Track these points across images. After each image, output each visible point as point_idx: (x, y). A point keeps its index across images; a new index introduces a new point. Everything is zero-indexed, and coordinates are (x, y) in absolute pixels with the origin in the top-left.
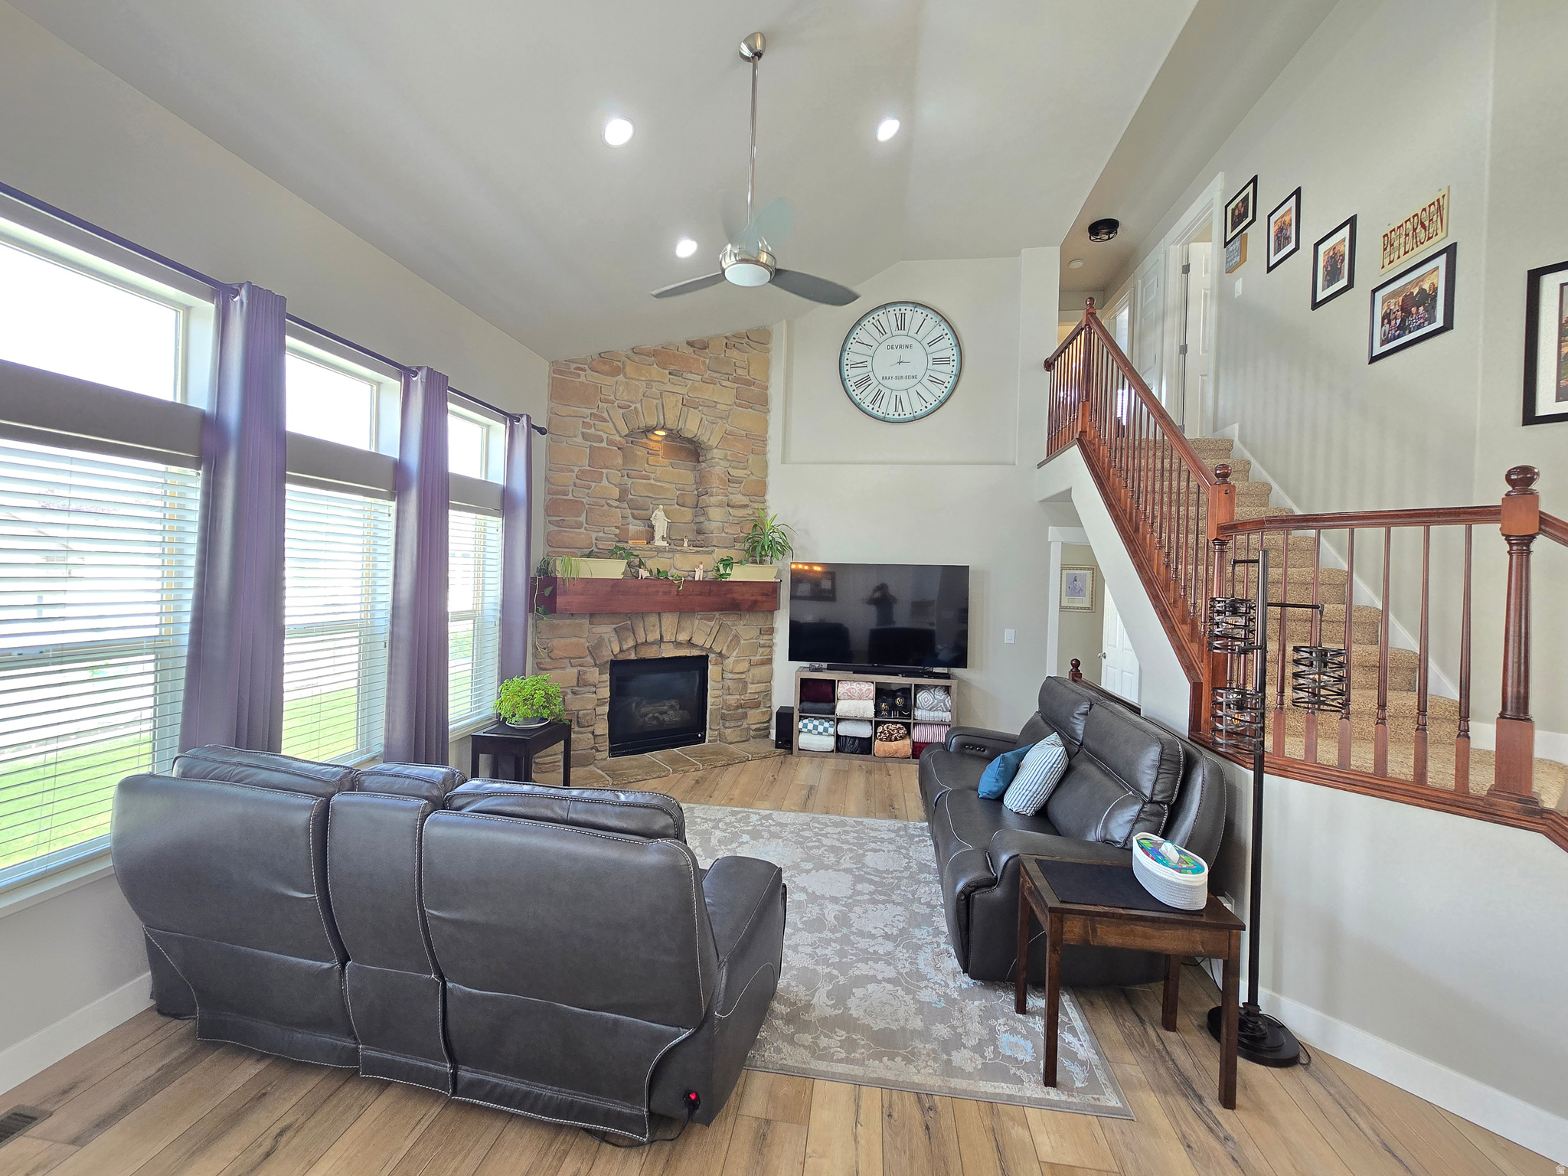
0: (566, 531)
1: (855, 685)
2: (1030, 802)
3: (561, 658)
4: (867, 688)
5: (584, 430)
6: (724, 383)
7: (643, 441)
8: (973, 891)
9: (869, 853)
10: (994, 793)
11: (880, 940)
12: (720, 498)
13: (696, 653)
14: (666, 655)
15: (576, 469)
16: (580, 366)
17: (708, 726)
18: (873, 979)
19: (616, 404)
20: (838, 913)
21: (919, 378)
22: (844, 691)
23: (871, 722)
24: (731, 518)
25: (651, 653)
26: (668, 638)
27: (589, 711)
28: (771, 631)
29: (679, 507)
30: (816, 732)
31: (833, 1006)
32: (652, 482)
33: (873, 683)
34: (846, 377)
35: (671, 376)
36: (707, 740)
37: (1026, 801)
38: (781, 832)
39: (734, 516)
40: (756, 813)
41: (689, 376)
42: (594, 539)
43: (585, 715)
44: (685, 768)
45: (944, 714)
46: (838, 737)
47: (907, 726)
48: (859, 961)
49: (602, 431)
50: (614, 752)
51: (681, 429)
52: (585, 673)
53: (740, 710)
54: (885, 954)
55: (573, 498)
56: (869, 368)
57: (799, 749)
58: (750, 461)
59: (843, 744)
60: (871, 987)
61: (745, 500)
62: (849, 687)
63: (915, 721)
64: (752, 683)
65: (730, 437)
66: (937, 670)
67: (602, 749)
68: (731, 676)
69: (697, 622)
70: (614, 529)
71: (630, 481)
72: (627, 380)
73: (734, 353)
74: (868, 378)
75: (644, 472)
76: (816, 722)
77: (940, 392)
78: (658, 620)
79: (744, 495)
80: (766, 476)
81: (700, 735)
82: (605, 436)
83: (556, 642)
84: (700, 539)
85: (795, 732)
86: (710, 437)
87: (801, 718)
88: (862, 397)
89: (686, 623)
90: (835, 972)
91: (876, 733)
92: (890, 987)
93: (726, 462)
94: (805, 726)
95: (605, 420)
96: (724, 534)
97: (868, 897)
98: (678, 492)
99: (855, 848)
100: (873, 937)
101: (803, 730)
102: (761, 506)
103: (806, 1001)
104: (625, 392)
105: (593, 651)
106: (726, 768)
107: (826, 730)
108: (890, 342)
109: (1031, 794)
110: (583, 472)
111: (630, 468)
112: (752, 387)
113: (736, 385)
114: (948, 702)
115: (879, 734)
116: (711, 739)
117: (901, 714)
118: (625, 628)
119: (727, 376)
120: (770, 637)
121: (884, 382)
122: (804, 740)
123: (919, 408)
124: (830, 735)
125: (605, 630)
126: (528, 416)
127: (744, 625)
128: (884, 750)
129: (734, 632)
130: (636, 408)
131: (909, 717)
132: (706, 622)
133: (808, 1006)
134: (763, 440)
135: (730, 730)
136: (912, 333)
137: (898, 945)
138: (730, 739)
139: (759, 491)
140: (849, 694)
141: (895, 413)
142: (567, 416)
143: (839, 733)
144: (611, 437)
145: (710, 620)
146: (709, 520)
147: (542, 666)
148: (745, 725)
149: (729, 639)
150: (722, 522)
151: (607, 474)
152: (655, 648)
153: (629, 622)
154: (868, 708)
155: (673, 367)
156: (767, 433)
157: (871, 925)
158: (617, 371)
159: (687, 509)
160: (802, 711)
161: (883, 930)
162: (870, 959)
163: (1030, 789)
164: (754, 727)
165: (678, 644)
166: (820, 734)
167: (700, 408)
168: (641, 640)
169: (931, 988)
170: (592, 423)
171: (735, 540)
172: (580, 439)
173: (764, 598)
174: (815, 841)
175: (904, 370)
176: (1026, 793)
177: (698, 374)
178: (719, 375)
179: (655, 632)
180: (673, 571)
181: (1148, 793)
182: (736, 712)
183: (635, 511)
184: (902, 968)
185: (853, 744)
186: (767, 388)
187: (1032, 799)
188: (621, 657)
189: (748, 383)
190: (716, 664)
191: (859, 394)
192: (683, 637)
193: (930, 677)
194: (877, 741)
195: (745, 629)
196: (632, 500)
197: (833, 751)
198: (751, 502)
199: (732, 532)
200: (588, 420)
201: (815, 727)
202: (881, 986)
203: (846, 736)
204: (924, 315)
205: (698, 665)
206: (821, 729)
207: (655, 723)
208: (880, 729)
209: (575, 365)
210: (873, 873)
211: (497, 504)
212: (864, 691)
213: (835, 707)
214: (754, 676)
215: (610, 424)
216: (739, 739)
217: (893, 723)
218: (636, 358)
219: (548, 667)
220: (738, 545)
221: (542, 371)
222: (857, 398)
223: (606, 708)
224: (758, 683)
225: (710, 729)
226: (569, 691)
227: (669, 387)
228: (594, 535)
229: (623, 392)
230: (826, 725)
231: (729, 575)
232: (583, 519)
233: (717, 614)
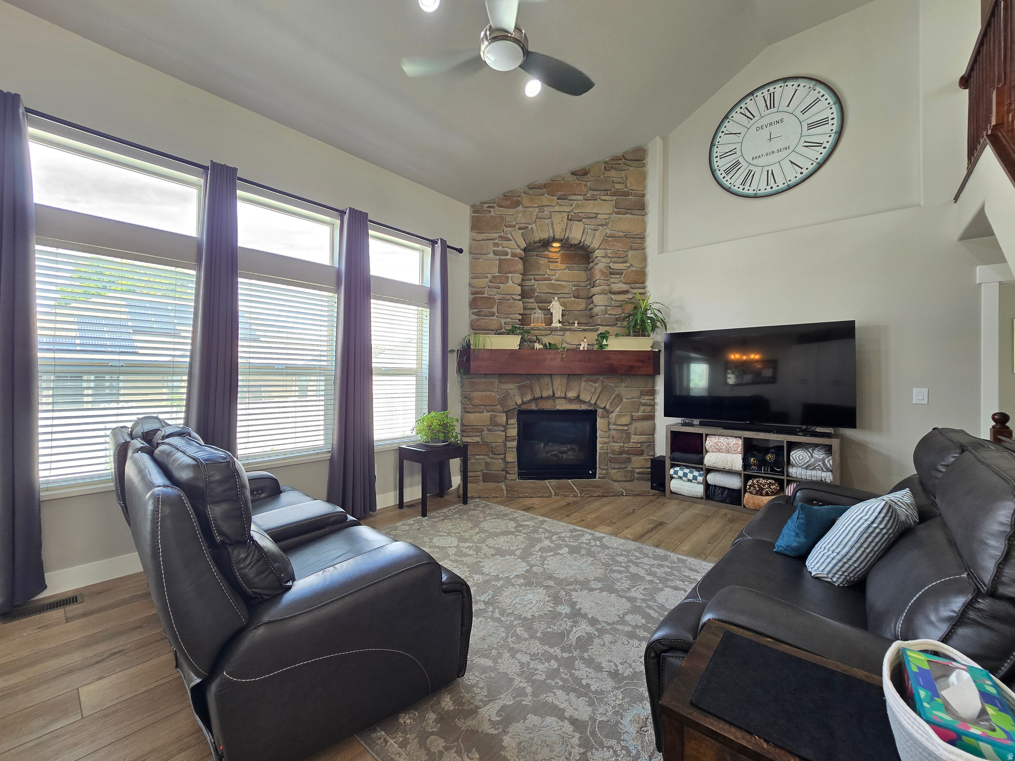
0: (483, 319)
1: (722, 439)
2: (837, 568)
3: (478, 405)
4: (734, 442)
5: (494, 249)
6: (603, 198)
7: (545, 253)
8: (666, 651)
9: (668, 589)
10: (793, 549)
11: (605, 675)
12: (602, 287)
13: (584, 407)
14: (559, 407)
15: (490, 276)
16: (490, 205)
17: (598, 466)
18: (559, 713)
19: (517, 227)
20: (584, 634)
21: (792, 148)
22: (711, 444)
23: (740, 474)
24: (613, 303)
25: (547, 406)
26: (559, 394)
27: (500, 444)
28: (653, 393)
29: (574, 299)
30: (686, 479)
31: (493, 724)
32: (553, 282)
33: (741, 438)
34: (716, 168)
35: (559, 201)
36: (597, 477)
37: (831, 565)
38: (599, 552)
39: (616, 301)
40: (590, 534)
41: (573, 197)
42: (503, 324)
43: (496, 446)
44: (565, 493)
45: (824, 474)
46: (707, 486)
47: (781, 483)
48: (563, 688)
49: (507, 247)
50: (522, 476)
51: (568, 238)
52: (495, 416)
53: (624, 456)
54: (596, 692)
55: (488, 296)
56: (739, 153)
57: (671, 492)
58: (629, 256)
59: (711, 492)
60: (550, 720)
61: (625, 287)
62: (717, 440)
63: (789, 478)
64: (635, 434)
65: (610, 239)
66: (819, 429)
67: (511, 472)
68: (614, 427)
69: (583, 384)
70: (518, 315)
71: (536, 283)
72: (524, 209)
73: (613, 173)
74: (738, 163)
75: (546, 276)
76: (686, 471)
77: (817, 154)
78: (550, 381)
79: (624, 283)
80: (645, 267)
81: (590, 472)
82: (509, 251)
83: (475, 394)
84: (589, 320)
85: (667, 477)
86: (593, 241)
87: (673, 466)
88: (732, 181)
89: (574, 384)
90: (529, 690)
91: (745, 485)
92: (568, 727)
93: (608, 259)
94: (676, 473)
95: (510, 240)
96: (607, 316)
97: (630, 629)
98: (574, 288)
99: (658, 581)
100: (599, 668)
101: (674, 476)
102: (642, 291)
103: (476, 706)
104: (523, 218)
105: (503, 400)
106: (599, 498)
107: (695, 478)
108: (759, 124)
109: (839, 557)
110: (494, 277)
111: (535, 273)
112: (630, 197)
113: (615, 198)
114: (829, 462)
115: (748, 487)
116: (601, 476)
117: (772, 470)
118: (525, 386)
119: (606, 192)
120: (652, 397)
121: (755, 162)
122: (675, 485)
123: (793, 175)
124: (699, 483)
125: (511, 387)
126: (442, 240)
127: (626, 387)
128: (754, 503)
129: (616, 392)
130: (531, 228)
131: (782, 473)
132: (591, 383)
133: (474, 712)
134: (643, 238)
135: (615, 471)
136: (783, 107)
137: (619, 688)
138: (615, 477)
139: (640, 279)
140: (717, 447)
141: (767, 187)
142: (482, 240)
143: (710, 482)
144: (513, 250)
145: (595, 381)
146: (596, 306)
147: (466, 410)
148: (629, 468)
149: (612, 398)
150: (605, 306)
151: (511, 277)
152: (551, 402)
153: (529, 382)
154: (736, 461)
155: (559, 193)
156: (645, 232)
157: (608, 658)
158: (517, 204)
159: (581, 300)
160: (672, 459)
161: (616, 666)
162: (574, 690)
163: (837, 551)
164: (637, 471)
165: (570, 400)
166: (689, 480)
167: (584, 220)
168: (538, 395)
169: (615, 752)
170: (500, 242)
171: (617, 319)
172: (491, 255)
173: (640, 364)
174: (623, 567)
175: (776, 145)
176: (832, 556)
177: (581, 195)
178: (598, 193)
179: (549, 390)
180: (564, 345)
181: (987, 577)
182: (620, 456)
183: (540, 305)
184: (601, 714)
185: (722, 493)
186: (643, 196)
187: (840, 564)
188: (524, 407)
189: (626, 194)
190: (603, 417)
191: (729, 180)
192: (571, 394)
193: (805, 435)
194: (746, 495)
195: (628, 391)
196: (537, 296)
197: (702, 498)
198: (632, 288)
199: (614, 313)
200: (497, 241)
201: (685, 475)
202: (561, 723)
203: (715, 486)
204: (796, 86)
205: (590, 416)
206: (690, 476)
207: (555, 458)
208: (750, 483)
209: (487, 205)
210: (656, 608)
211: (425, 299)
212: (731, 445)
213: (703, 458)
214: (636, 429)
215: (513, 241)
216: (623, 479)
217: (764, 478)
218: (531, 192)
219: (470, 411)
220: (619, 324)
221: (464, 213)
222: (727, 184)
223: (515, 444)
224: (640, 435)
225: (599, 468)
226: (486, 429)
227: (557, 208)
228: (503, 321)
229: (521, 218)
230: (696, 473)
231: (607, 345)
232: (495, 310)
233: (601, 378)
